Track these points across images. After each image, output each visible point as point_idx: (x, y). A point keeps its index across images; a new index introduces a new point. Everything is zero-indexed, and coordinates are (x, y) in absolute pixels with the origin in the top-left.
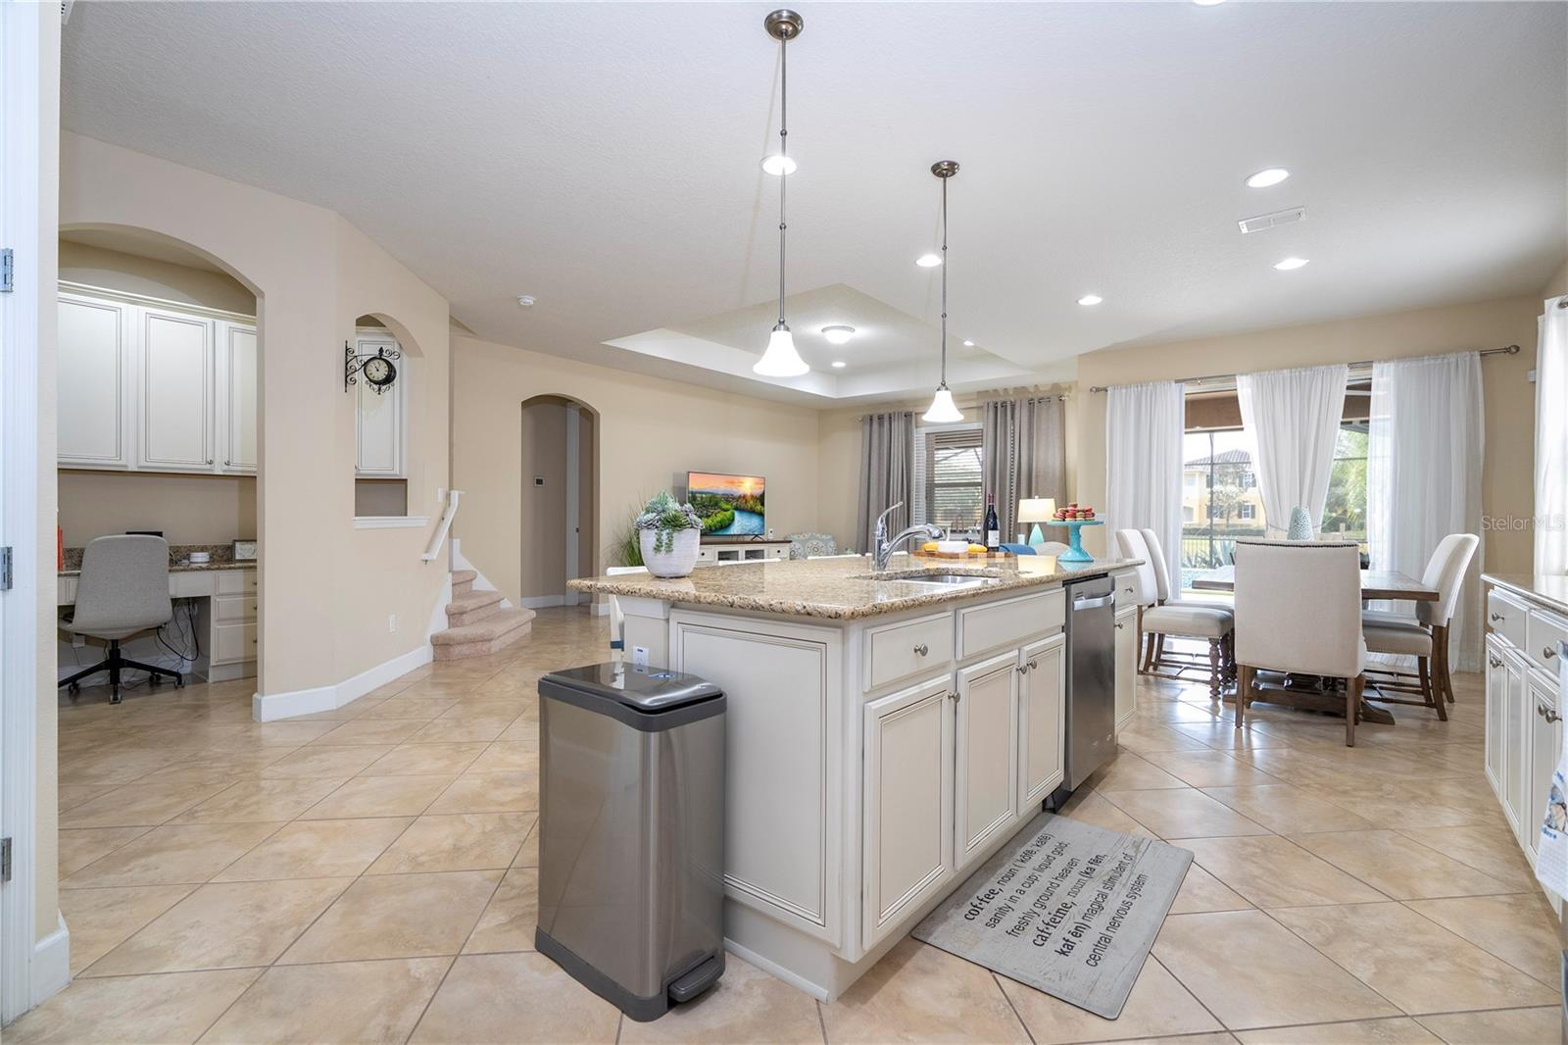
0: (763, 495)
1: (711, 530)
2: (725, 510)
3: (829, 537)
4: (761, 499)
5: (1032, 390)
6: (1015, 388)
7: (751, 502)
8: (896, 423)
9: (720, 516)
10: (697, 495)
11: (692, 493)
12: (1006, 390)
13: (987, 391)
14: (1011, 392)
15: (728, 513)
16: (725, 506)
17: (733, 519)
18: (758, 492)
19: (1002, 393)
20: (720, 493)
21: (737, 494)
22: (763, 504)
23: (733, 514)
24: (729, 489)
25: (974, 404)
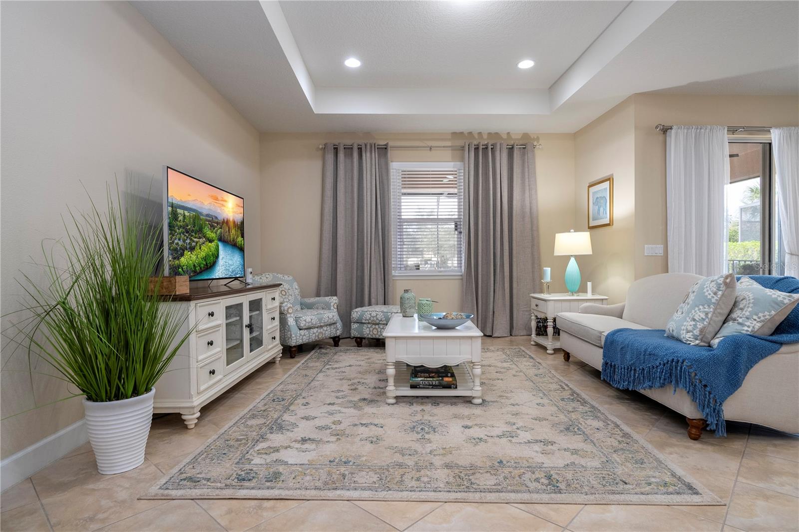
0: (242, 223)
1: (195, 272)
2: (211, 241)
3: (291, 278)
4: (241, 227)
5: (505, 136)
6: (489, 134)
7: (233, 231)
8: (368, 154)
9: (205, 250)
10: (179, 211)
11: (172, 206)
12: (480, 133)
13: (462, 133)
14: (485, 137)
15: (213, 245)
16: (211, 234)
17: (217, 257)
18: (239, 218)
19: (476, 136)
20: (205, 212)
21: (220, 218)
22: (243, 236)
23: (218, 246)
24: (212, 208)
25: (449, 143)
